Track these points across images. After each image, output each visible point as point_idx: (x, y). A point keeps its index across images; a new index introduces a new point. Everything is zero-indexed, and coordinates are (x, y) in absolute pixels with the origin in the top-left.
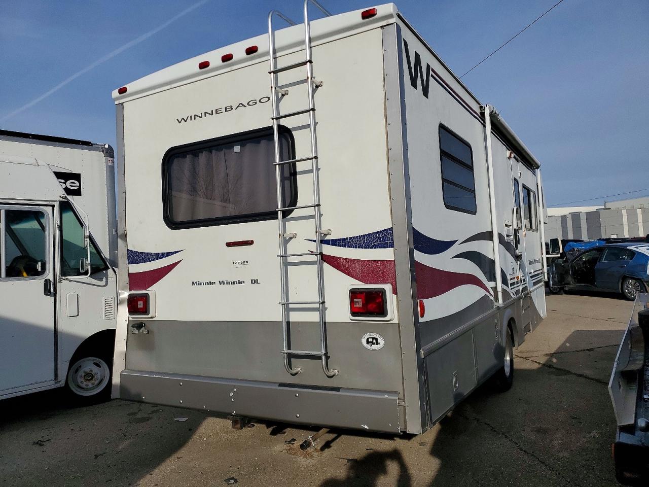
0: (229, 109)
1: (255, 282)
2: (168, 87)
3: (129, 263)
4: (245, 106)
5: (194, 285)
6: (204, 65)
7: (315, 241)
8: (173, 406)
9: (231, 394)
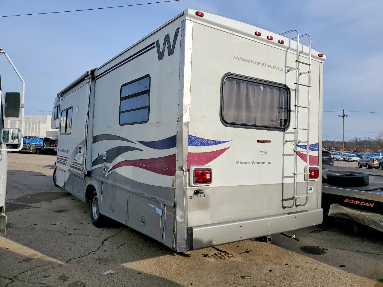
0: (264, 65)
1: (270, 163)
2: (231, 32)
3: (188, 145)
4: (272, 68)
5: (237, 163)
6: (258, 34)
7: (294, 144)
8: (229, 243)
9: (269, 224)
